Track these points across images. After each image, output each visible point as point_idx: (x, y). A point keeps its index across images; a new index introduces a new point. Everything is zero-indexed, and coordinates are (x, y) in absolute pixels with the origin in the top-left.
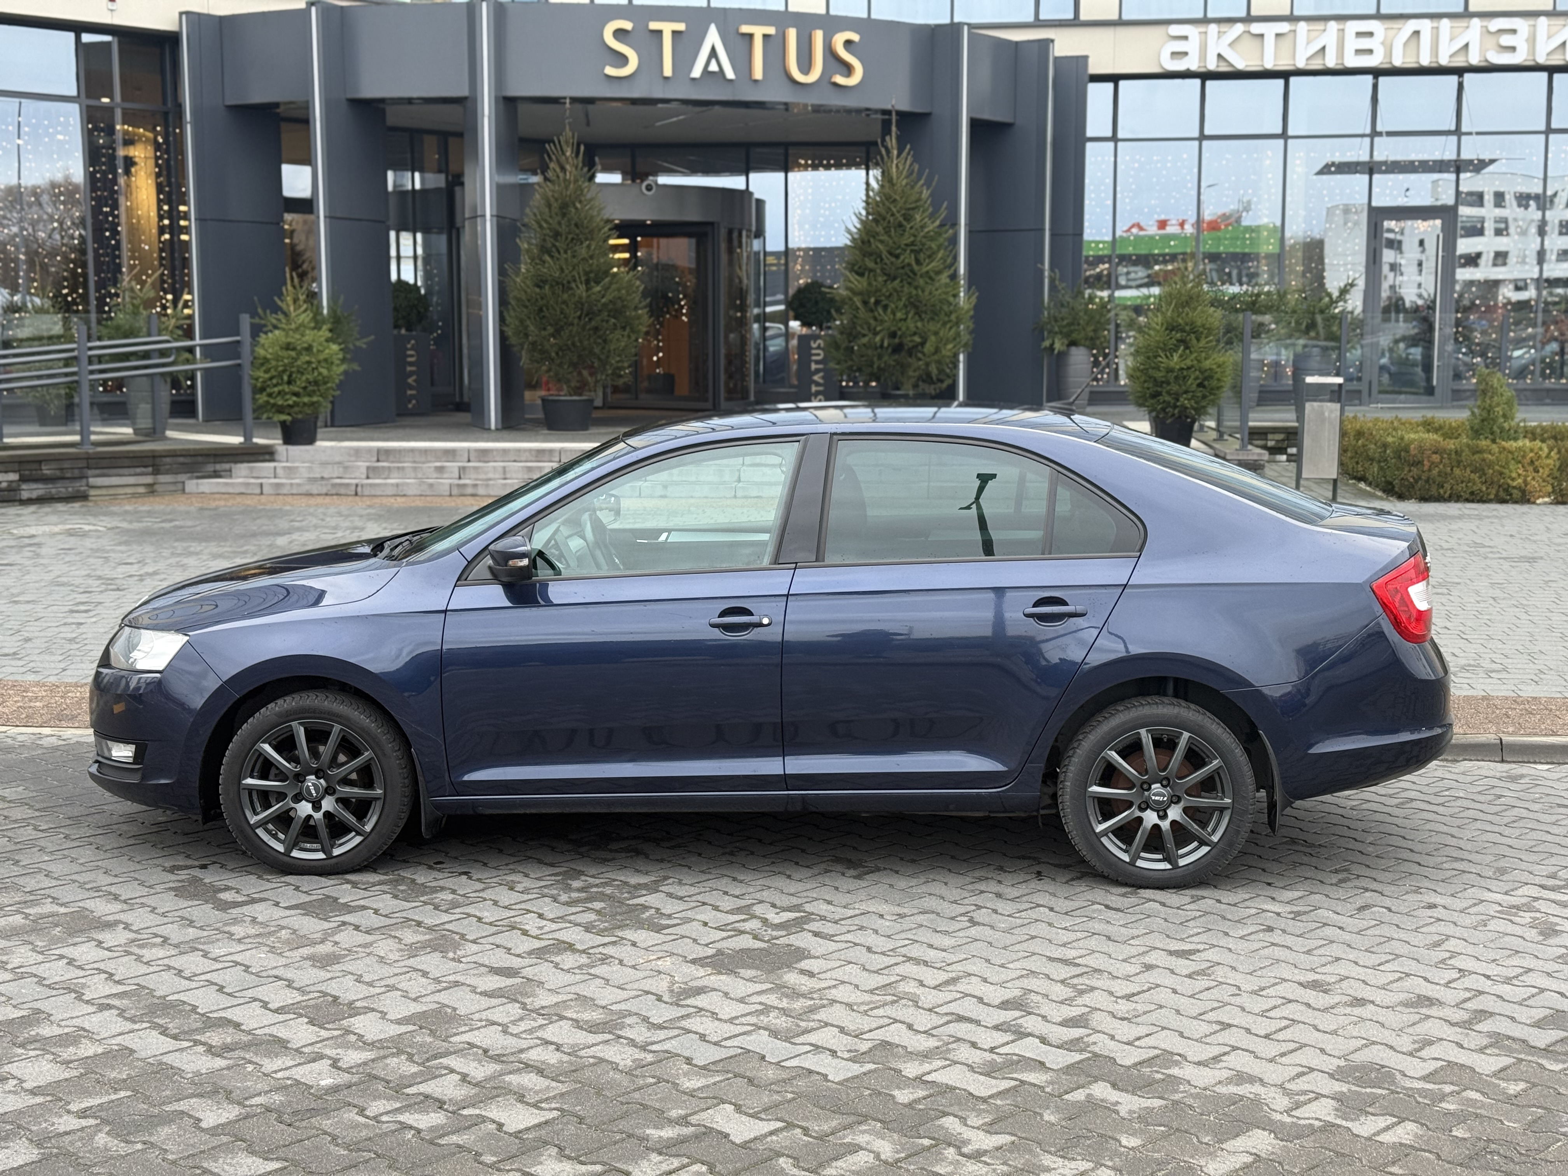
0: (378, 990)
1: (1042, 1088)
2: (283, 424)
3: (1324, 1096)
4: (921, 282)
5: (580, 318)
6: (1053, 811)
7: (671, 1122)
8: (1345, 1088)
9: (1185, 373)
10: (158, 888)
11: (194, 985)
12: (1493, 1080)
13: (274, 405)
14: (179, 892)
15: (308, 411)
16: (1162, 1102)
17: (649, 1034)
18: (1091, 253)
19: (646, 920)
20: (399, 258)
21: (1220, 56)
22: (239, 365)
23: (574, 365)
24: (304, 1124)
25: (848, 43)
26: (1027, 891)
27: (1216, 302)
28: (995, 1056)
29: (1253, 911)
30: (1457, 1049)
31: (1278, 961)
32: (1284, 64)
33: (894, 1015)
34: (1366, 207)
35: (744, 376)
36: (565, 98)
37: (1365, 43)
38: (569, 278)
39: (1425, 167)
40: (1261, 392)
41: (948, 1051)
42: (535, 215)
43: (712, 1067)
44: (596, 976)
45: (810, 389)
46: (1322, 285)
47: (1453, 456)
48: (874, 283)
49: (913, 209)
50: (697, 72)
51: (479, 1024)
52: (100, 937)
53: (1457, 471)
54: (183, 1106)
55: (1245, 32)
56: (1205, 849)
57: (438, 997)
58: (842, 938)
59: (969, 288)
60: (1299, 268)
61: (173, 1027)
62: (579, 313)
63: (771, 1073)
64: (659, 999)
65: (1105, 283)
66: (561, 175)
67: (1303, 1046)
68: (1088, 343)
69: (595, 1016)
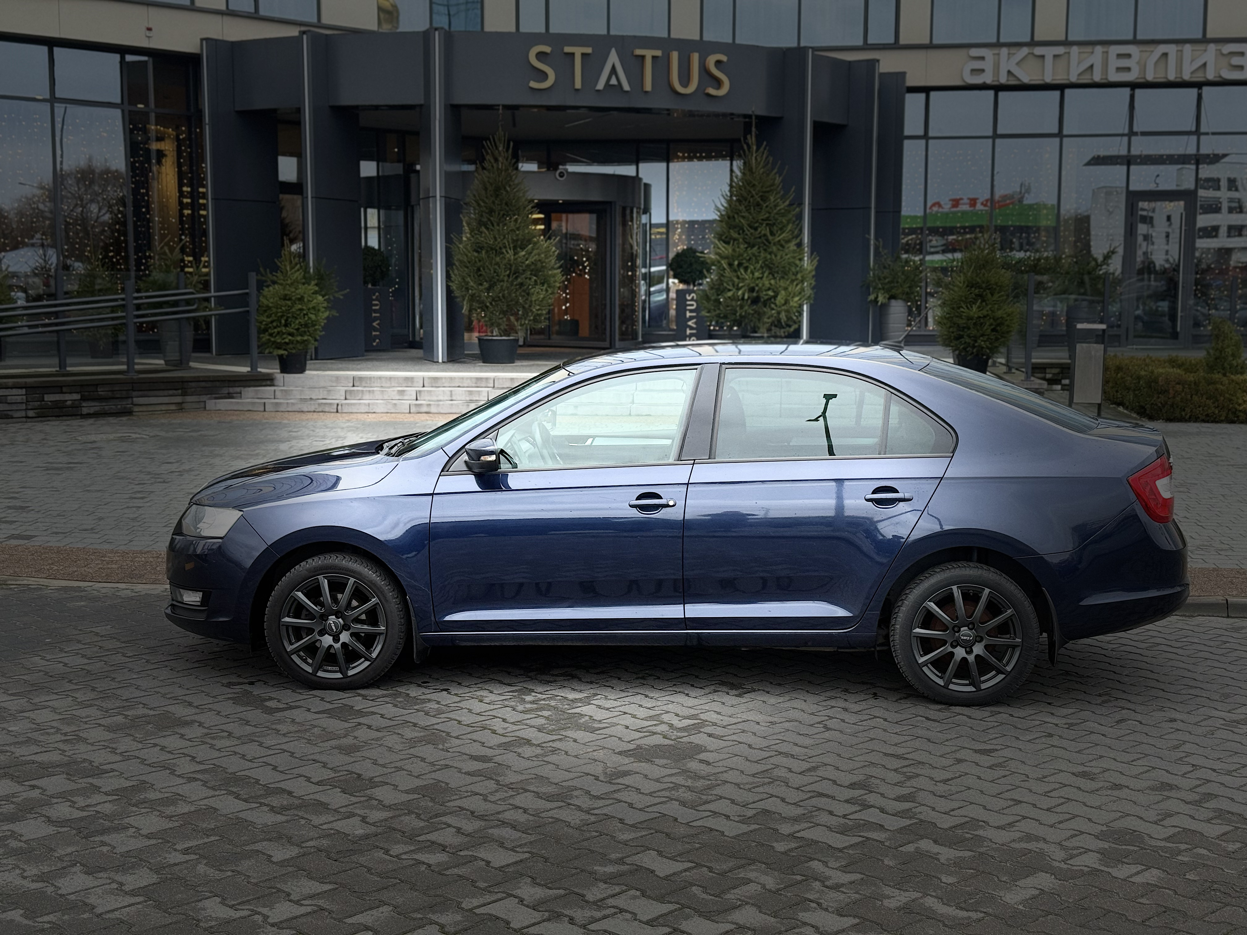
0: (389, 770)
1: (882, 842)
2: (281, 357)
3: (1091, 851)
4: (774, 249)
5: (509, 276)
6: (885, 648)
7: (611, 861)
8: (1106, 845)
9: (982, 320)
10: (220, 698)
11: (255, 765)
12: (1217, 841)
13: (274, 342)
14: (236, 700)
15: (300, 347)
16: (970, 853)
17: (591, 803)
18: (907, 226)
19: (583, 724)
20: (366, 228)
21: (1009, 72)
22: (248, 311)
23: (504, 313)
24: (347, 859)
25: (718, 63)
26: (866, 707)
27: (1007, 266)
28: (847, 821)
29: (1038, 723)
30: (1190, 820)
31: (1057, 757)
32: (1060, 78)
33: (771, 792)
34: (1124, 190)
35: (634, 322)
36: (499, 105)
37: (1124, 63)
38: (501, 245)
39: (1171, 160)
40: (1041, 336)
41: (812, 816)
42: (474, 196)
43: (639, 825)
44: (549, 763)
45: (686, 331)
46: (1089, 251)
47: (1193, 386)
48: (738, 250)
49: (768, 192)
50: (600, 86)
51: (466, 794)
52: (182, 731)
53: (1195, 398)
54: (258, 846)
55: (1029, 53)
56: (1001, 677)
57: (433, 775)
58: (729, 738)
59: (812, 254)
60: (1072, 239)
61: (243, 793)
62: (508, 272)
63: (682, 830)
64: (597, 778)
65: (918, 250)
66: (495, 165)
67: (1075, 816)
68: (904, 297)
69: (551, 789)
